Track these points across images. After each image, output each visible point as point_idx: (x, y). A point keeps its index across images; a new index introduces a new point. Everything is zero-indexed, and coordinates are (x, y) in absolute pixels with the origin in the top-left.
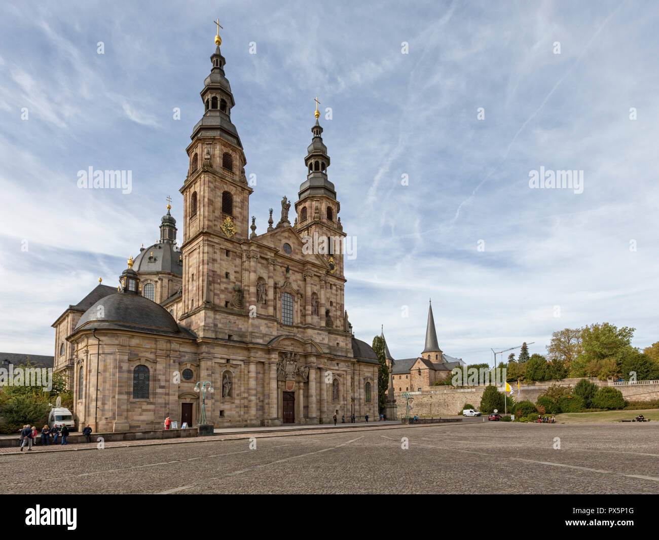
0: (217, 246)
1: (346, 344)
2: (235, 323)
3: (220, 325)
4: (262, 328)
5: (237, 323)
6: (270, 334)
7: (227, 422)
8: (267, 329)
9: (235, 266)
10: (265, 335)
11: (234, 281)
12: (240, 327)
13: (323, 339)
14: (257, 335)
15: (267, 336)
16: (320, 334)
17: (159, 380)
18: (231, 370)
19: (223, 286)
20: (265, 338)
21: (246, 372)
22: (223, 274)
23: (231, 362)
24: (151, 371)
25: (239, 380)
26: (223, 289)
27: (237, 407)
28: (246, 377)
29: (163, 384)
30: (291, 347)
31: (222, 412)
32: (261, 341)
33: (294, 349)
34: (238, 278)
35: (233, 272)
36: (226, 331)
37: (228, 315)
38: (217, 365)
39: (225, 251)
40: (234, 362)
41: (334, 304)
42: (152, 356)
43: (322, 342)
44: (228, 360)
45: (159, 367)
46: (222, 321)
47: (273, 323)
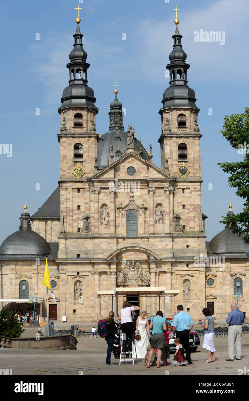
0: (70, 188)
1: (199, 245)
2: (83, 244)
3: (70, 248)
4: (102, 245)
5: (84, 244)
6: (110, 249)
7: (78, 318)
8: (107, 246)
9: (85, 199)
10: (105, 251)
11: (85, 210)
12: (87, 246)
13: (166, 245)
14: (98, 251)
15: (107, 251)
16: (163, 241)
17: (34, 289)
18: (81, 279)
19: (75, 217)
20: (105, 253)
21: (92, 280)
22: (76, 207)
23: (80, 274)
24: (29, 283)
25: (87, 287)
26: (75, 219)
27: (86, 307)
28: (93, 284)
29: (36, 292)
30: (134, 256)
31: (74, 311)
32: (101, 256)
33: (137, 257)
34: (87, 208)
35: (83, 204)
36: (75, 252)
37: (76, 240)
38: (70, 277)
39: (77, 189)
40: (83, 274)
41: (187, 207)
42: (29, 274)
43: (165, 248)
44: (78, 273)
45: (34, 280)
46: (72, 244)
47: (113, 240)
